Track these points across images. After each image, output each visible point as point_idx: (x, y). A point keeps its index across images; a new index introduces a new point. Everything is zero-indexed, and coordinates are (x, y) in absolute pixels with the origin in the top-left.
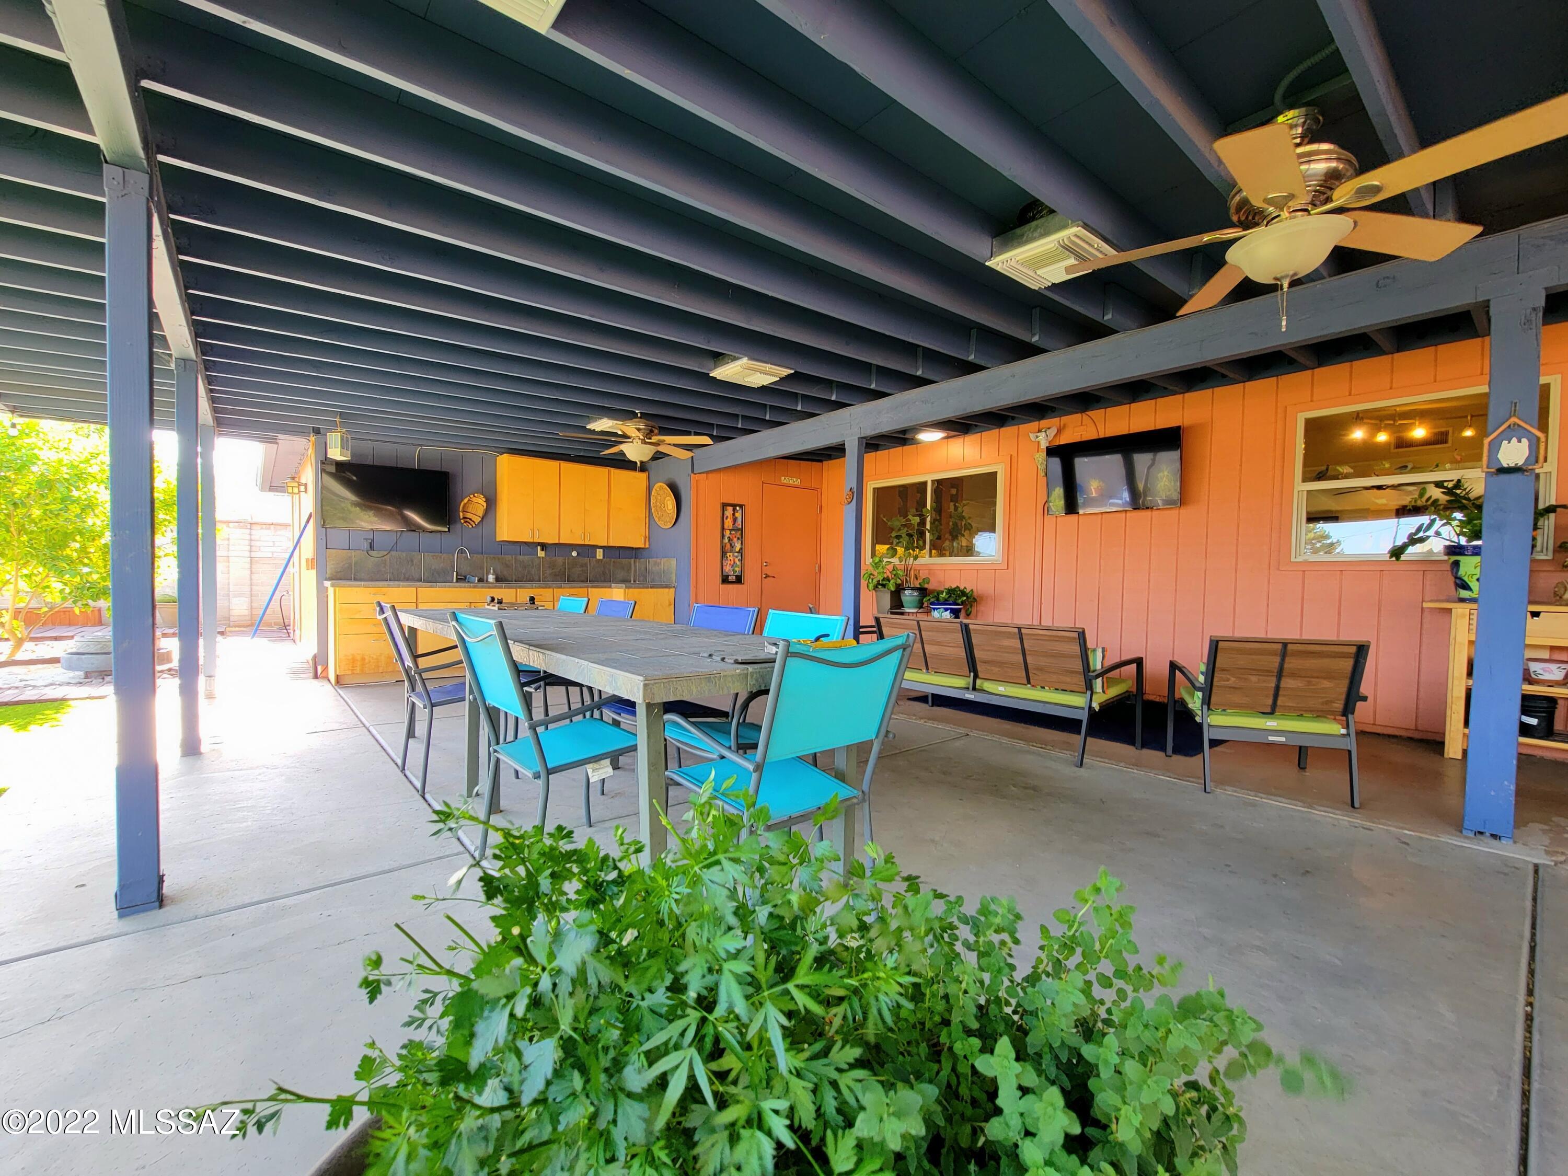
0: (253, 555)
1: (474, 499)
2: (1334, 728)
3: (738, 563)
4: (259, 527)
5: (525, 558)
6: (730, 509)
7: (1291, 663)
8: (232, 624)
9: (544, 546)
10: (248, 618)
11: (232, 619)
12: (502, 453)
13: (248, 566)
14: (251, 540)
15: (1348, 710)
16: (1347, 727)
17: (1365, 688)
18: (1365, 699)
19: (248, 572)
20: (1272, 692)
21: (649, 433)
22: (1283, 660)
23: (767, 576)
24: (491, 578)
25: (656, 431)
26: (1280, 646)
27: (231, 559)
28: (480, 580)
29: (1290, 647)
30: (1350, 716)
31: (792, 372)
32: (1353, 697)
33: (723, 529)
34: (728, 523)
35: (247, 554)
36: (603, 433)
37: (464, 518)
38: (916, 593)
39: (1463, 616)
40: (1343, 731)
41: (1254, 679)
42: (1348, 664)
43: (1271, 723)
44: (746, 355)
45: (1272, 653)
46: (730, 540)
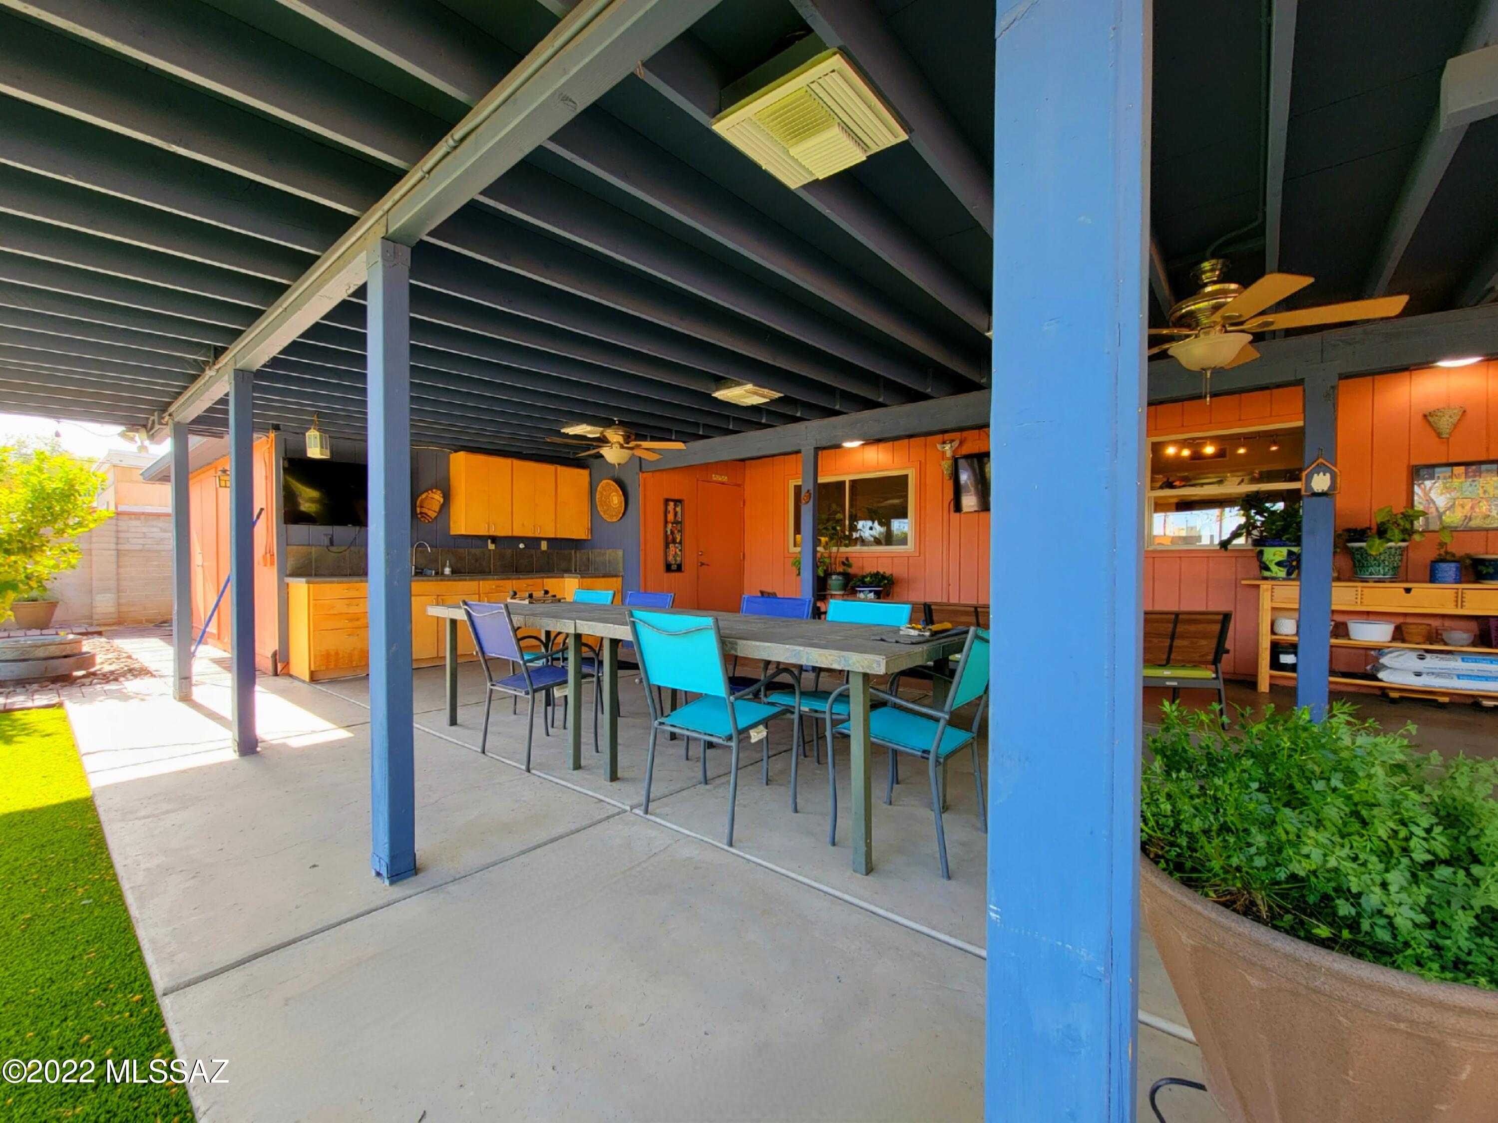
0: (121, 547)
1: (431, 495)
2: (1207, 673)
3: (679, 553)
4: (126, 517)
5: (476, 551)
6: (672, 504)
7: (1181, 628)
8: (95, 622)
9: (494, 539)
10: (115, 616)
11: (95, 617)
12: (456, 451)
13: (114, 559)
14: (118, 531)
15: (1216, 661)
16: (1216, 672)
17: (1228, 645)
18: (1227, 652)
19: (114, 566)
20: (1167, 649)
21: (627, 439)
22: (1175, 627)
23: (702, 564)
24: (447, 571)
25: (633, 437)
26: (1173, 616)
27: (94, 552)
28: (437, 573)
29: (1181, 617)
30: (1219, 665)
31: (782, 395)
32: (1220, 650)
33: (666, 522)
34: (670, 517)
35: (113, 547)
36: (576, 437)
37: (421, 513)
38: (840, 578)
39: (1267, 590)
40: (1214, 675)
41: (1155, 640)
42: (1217, 628)
43: (1167, 673)
44: (750, 381)
45: (1168, 621)
46: (672, 532)
